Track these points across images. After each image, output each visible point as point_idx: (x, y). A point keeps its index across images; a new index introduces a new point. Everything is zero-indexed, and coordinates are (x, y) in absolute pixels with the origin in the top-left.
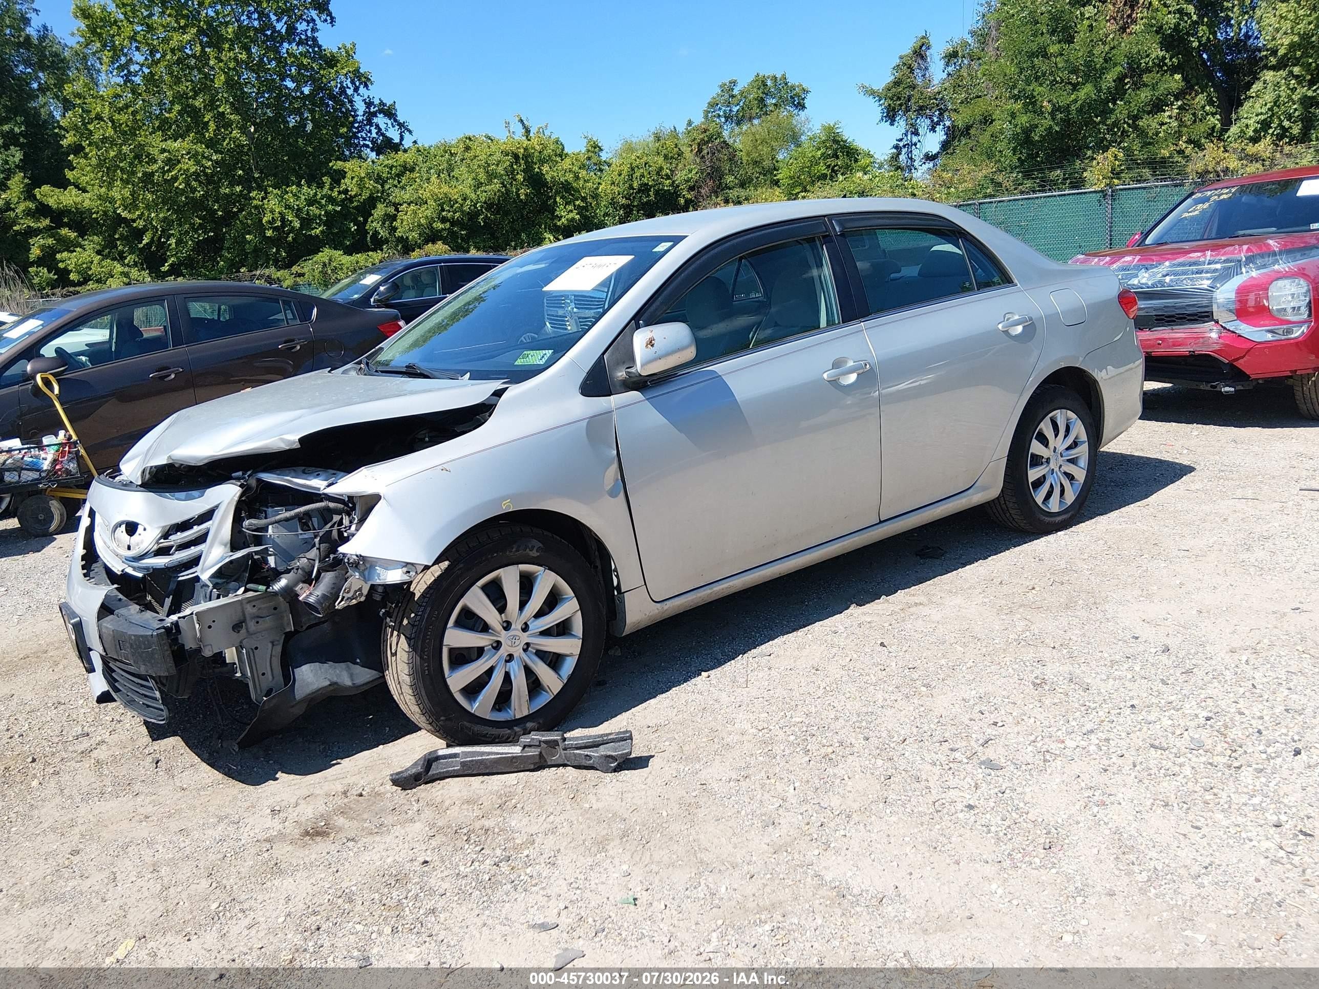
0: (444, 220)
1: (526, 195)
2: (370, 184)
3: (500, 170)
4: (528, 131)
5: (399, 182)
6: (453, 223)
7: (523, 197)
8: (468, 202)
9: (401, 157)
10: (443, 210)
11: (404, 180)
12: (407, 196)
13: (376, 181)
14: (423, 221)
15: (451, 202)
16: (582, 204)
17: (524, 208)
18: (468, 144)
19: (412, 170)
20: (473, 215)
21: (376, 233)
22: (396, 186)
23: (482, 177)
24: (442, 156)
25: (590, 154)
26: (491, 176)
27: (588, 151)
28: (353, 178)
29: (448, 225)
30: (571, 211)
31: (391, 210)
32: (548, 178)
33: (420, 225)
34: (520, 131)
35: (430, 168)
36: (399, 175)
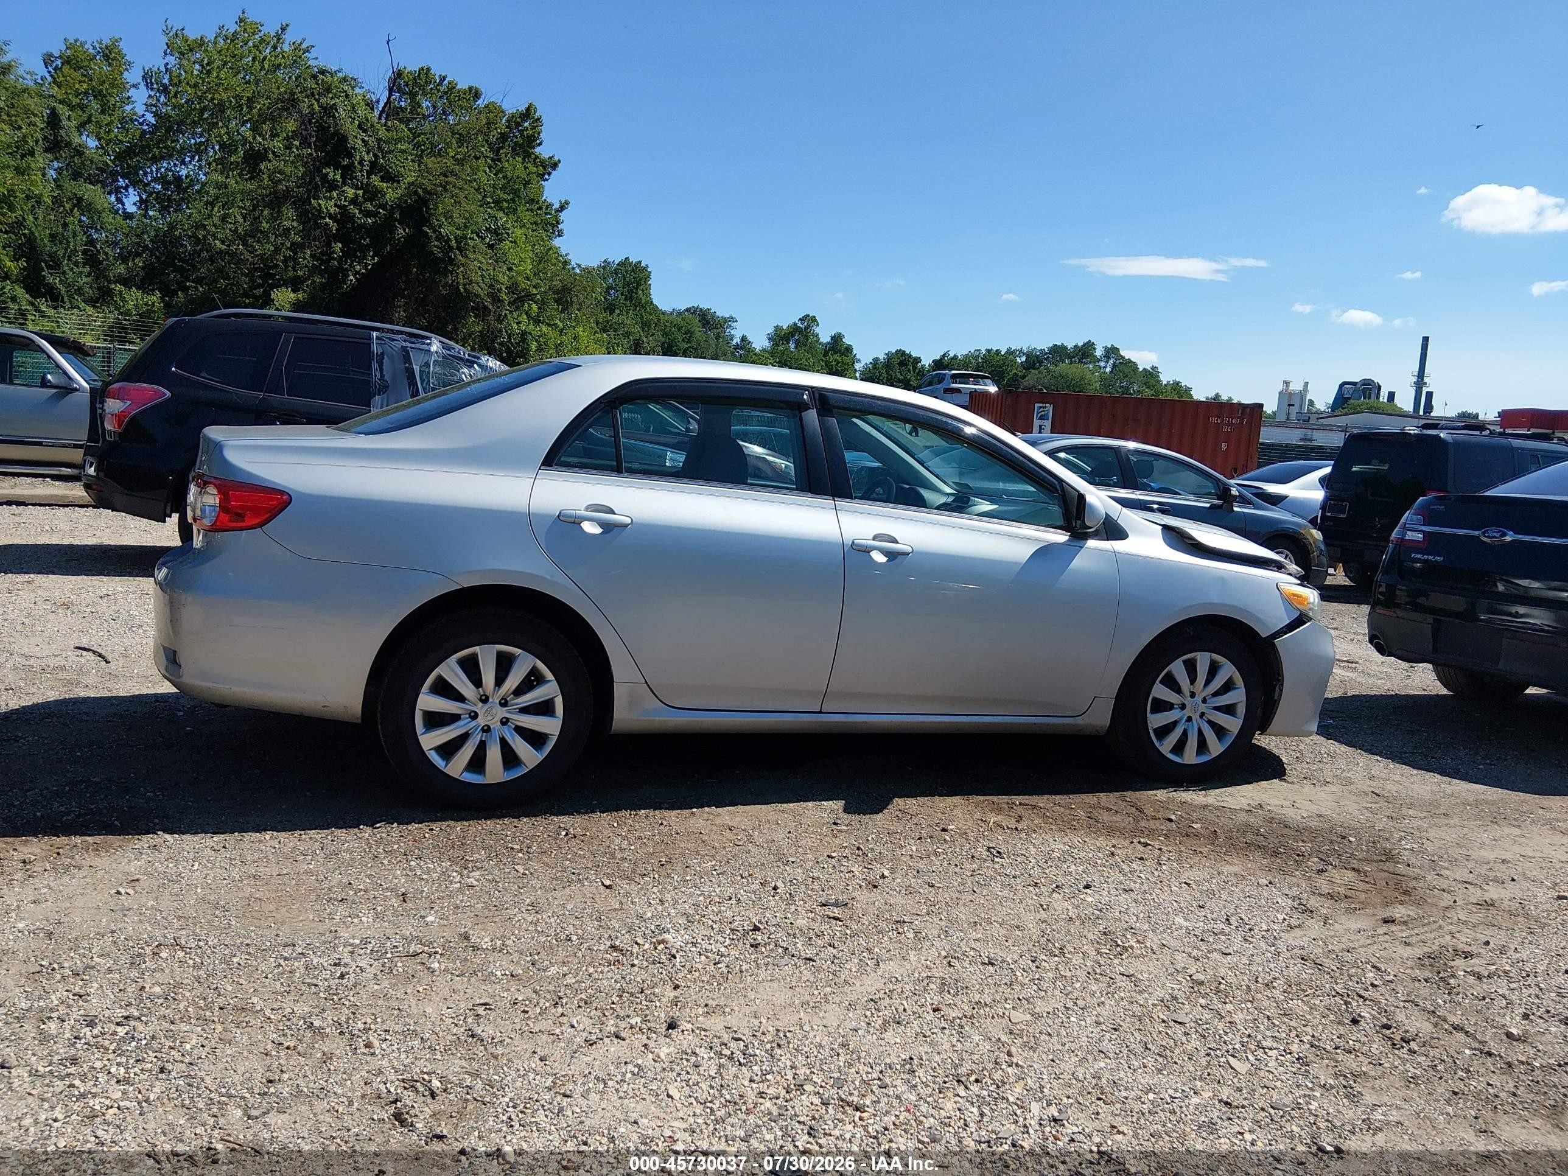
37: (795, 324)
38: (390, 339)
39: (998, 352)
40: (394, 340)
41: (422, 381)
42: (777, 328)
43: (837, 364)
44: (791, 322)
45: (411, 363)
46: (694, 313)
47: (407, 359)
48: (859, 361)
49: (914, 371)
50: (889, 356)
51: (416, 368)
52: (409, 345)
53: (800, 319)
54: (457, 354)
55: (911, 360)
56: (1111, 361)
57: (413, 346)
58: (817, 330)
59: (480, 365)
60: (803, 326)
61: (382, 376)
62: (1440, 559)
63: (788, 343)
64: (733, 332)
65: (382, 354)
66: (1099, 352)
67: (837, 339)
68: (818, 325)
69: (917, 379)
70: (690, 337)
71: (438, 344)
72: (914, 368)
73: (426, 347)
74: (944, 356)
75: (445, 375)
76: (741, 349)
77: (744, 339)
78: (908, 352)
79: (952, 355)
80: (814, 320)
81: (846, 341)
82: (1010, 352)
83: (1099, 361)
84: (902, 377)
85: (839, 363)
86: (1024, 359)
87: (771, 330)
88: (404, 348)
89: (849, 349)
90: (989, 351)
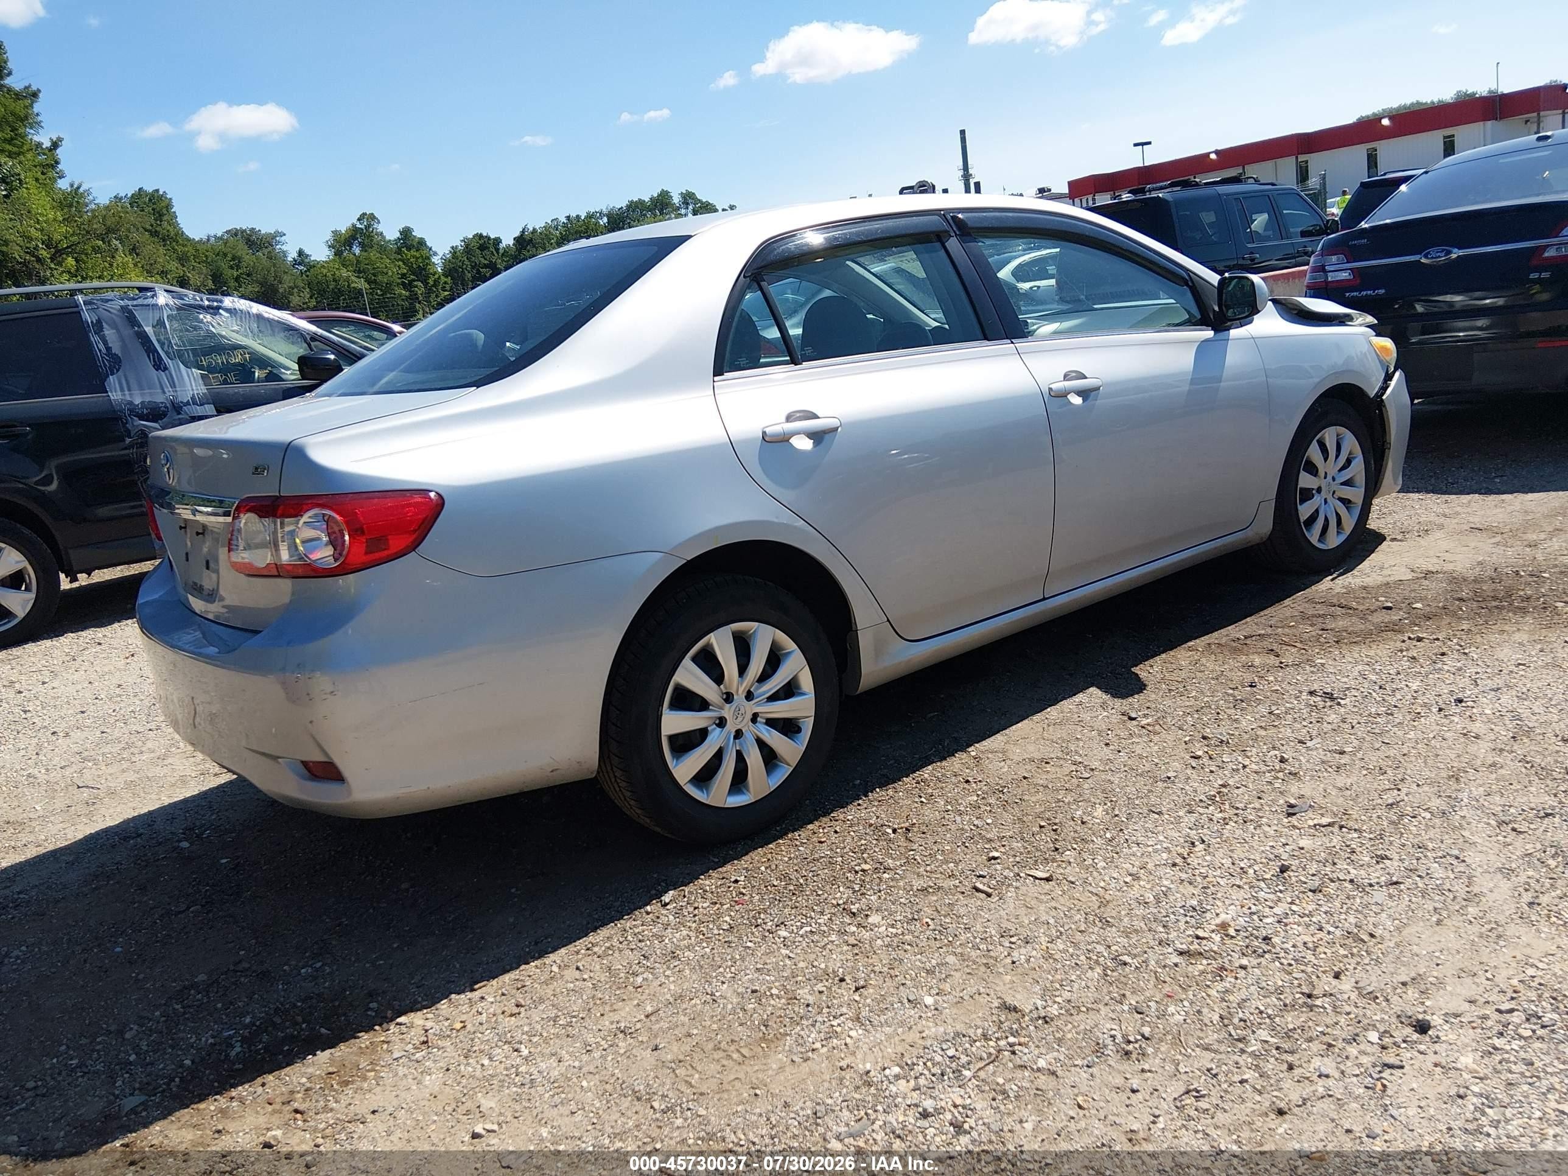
37: (354, 226)
38: (102, 300)
39: (578, 217)
40: (107, 301)
41: (162, 345)
42: (335, 233)
43: (417, 261)
44: (349, 225)
45: (140, 326)
46: (236, 235)
47: (131, 320)
48: (435, 254)
49: (498, 253)
50: (467, 243)
51: (149, 330)
52: (130, 303)
53: (359, 220)
54: (192, 302)
55: (491, 242)
56: (691, 207)
57: (135, 303)
58: (380, 228)
59: (227, 310)
60: (363, 227)
61: (108, 349)
62: (1381, 291)
63: (351, 247)
64: (284, 248)
65: (99, 321)
66: (676, 200)
67: (406, 233)
68: (379, 222)
69: (503, 260)
70: (239, 262)
71: (165, 294)
72: (497, 250)
73: (150, 301)
74: (523, 232)
75: (187, 330)
76: (300, 264)
77: (301, 253)
78: (485, 234)
79: (531, 229)
80: (372, 217)
81: (418, 233)
82: (590, 216)
83: (678, 208)
84: (486, 262)
85: (417, 258)
86: (605, 220)
87: (328, 236)
88: (124, 309)
89: (422, 243)
90: (568, 218)
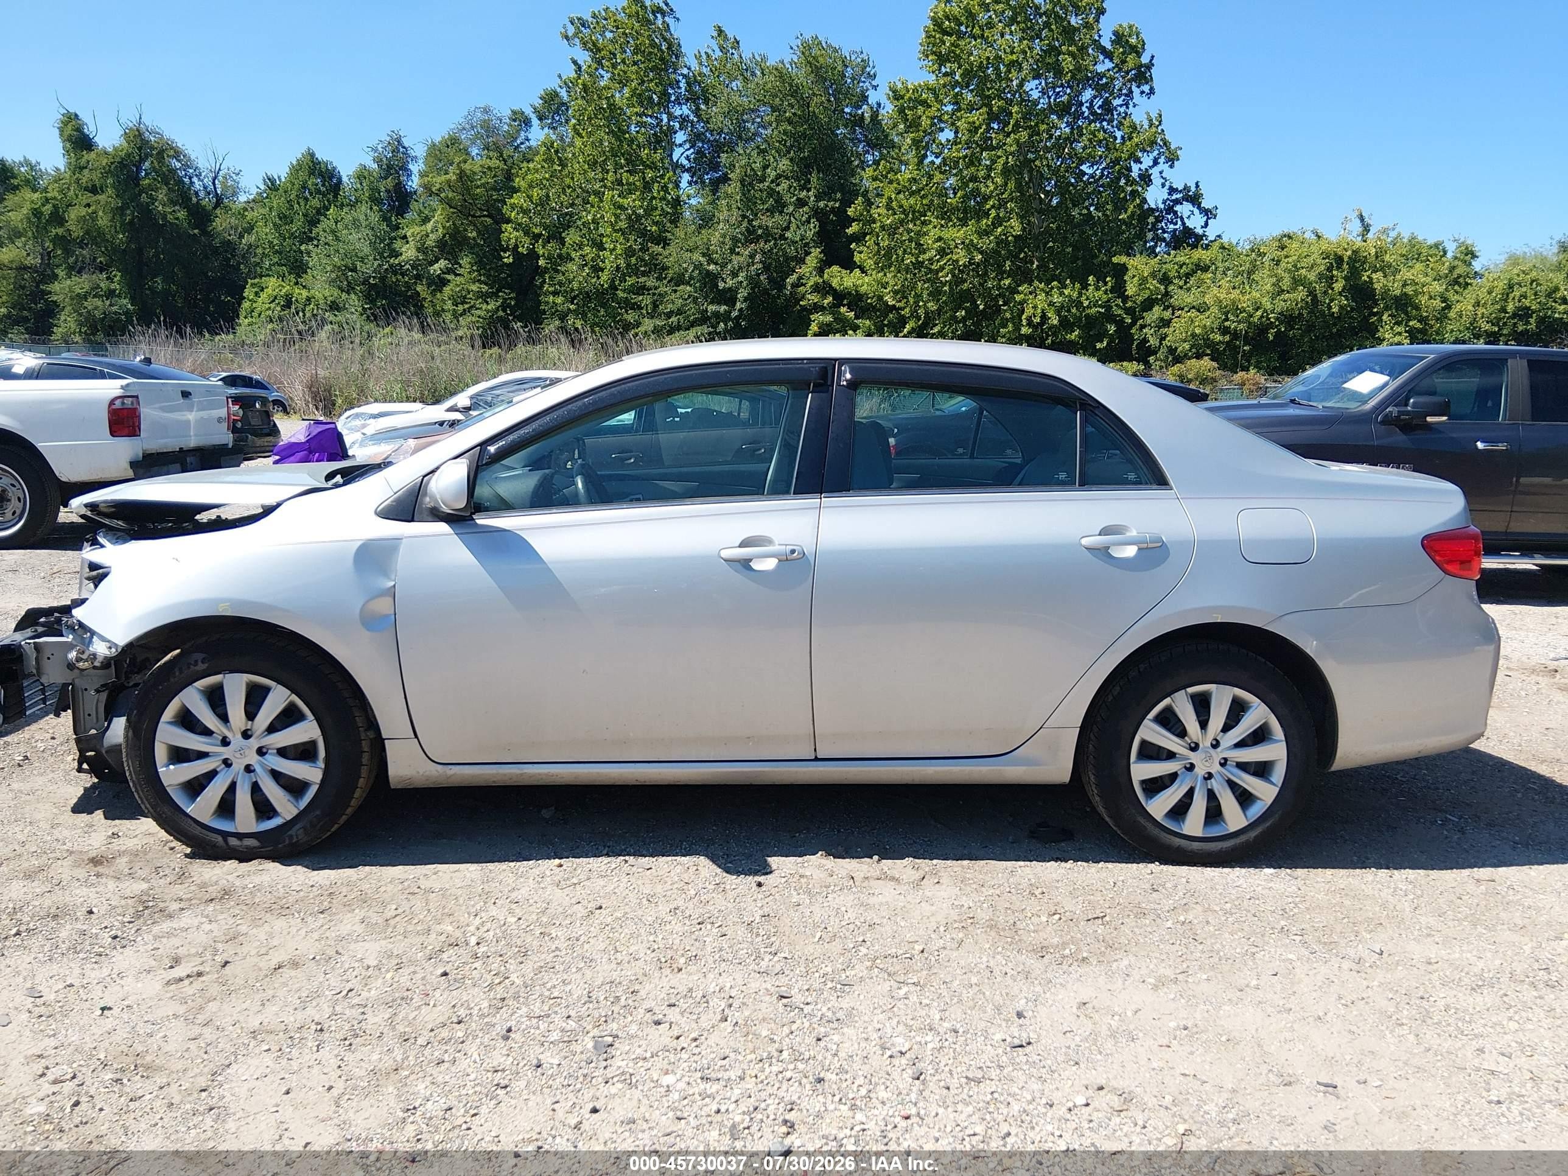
0: (1225, 331)
1: (1341, 307)
2: (1153, 284)
3: (1312, 276)
4: (1366, 228)
5: (1186, 283)
6: (1235, 335)
7: (1335, 310)
8: (1259, 313)
9: (1199, 254)
10: (1227, 320)
11: (1192, 281)
12: (1189, 299)
13: (1161, 282)
14: (1198, 331)
15: (1237, 310)
16: (1418, 325)
17: (1335, 325)
18: (1283, 241)
19: (1205, 269)
20: (1262, 329)
21: (1145, 340)
22: (1181, 288)
23: (1286, 283)
24: (1247, 256)
25: (1456, 263)
26: (1297, 282)
27: (1456, 258)
28: (1134, 276)
29: (1227, 338)
30: (1400, 334)
31: (1167, 314)
32: (1377, 286)
33: (1194, 335)
34: (1356, 227)
35: (1229, 269)
36: (1188, 276)
